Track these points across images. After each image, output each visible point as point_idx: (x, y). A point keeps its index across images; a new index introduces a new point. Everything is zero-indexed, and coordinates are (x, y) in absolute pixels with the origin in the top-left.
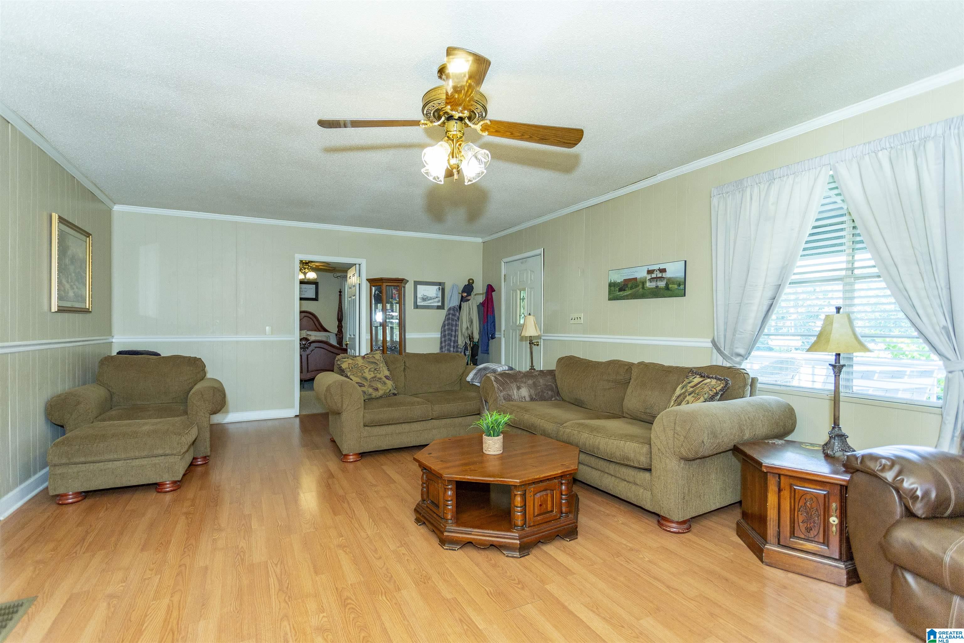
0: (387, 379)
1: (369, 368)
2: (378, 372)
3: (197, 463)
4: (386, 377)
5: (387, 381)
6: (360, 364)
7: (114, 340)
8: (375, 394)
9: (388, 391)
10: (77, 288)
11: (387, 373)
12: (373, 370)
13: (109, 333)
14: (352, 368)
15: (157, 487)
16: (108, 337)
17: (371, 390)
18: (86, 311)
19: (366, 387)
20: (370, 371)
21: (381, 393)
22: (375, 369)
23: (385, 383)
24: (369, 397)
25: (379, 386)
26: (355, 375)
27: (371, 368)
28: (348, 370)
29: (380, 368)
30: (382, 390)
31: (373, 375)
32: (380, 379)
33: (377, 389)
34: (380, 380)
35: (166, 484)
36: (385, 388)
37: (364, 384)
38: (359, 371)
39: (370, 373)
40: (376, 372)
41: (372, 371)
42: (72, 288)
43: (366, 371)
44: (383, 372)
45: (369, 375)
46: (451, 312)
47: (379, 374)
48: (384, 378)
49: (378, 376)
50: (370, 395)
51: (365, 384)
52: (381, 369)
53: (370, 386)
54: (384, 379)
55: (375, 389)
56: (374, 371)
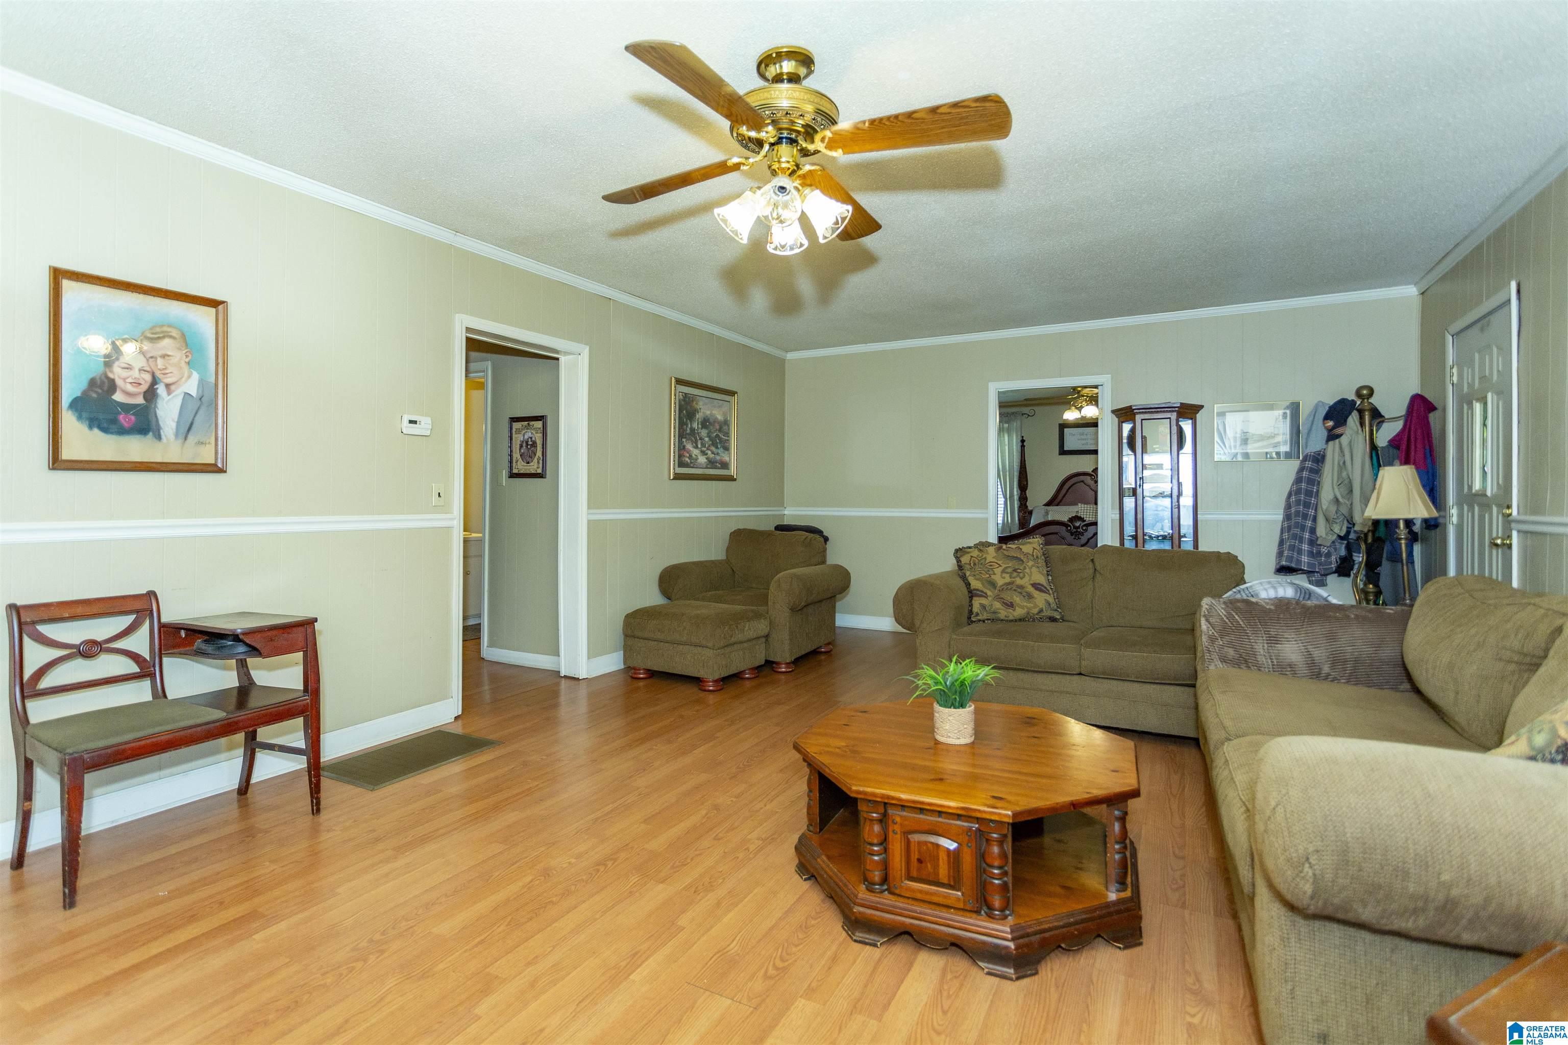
0: (1037, 589)
1: (1004, 566)
2: (1018, 576)
3: (780, 670)
4: (1037, 586)
5: (1038, 592)
6: (990, 558)
7: (786, 512)
8: (1003, 613)
9: (1035, 611)
10: (713, 453)
11: (1041, 579)
12: (1009, 570)
13: (781, 504)
14: (975, 564)
15: (697, 681)
16: (779, 509)
17: (997, 605)
18: (731, 479)
19: (990, 599)
20: (1003, 572)
21: (1019, 612)
22: (1015, 570)
23: (1030, 596)
24: (990, 616)
25: (1017, 599)
26: (977, 576)
27: (1006, 568)
28: (968, 567)
29: (1025, 568)
30: (1022, 607)
31: (1008, 580)
32: (1022, 587)
33: (1011, 605)
34: (1019, 590)
35: (708, 682)
36: (1028, 605)
37: (986, 594)
38: (986, 570)
39: (1004, 575)
40: (1015, 574)
41: (1007, 573)
42: (704, 453)
43: (998, 571)
44: (1030, 576)
45: (1000, 580)
46: (1309, 464)
47: (1021, 578)
48: (1030, 587)
49: (1019, 581)
50: (995, 613)
51: (989, 593)
52: (1027, 570)
53: (998, 598)
54: (1031, 589)
55: (1006, 604)
56: (1011, 573)
